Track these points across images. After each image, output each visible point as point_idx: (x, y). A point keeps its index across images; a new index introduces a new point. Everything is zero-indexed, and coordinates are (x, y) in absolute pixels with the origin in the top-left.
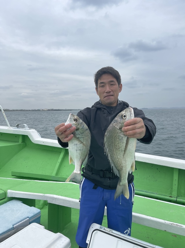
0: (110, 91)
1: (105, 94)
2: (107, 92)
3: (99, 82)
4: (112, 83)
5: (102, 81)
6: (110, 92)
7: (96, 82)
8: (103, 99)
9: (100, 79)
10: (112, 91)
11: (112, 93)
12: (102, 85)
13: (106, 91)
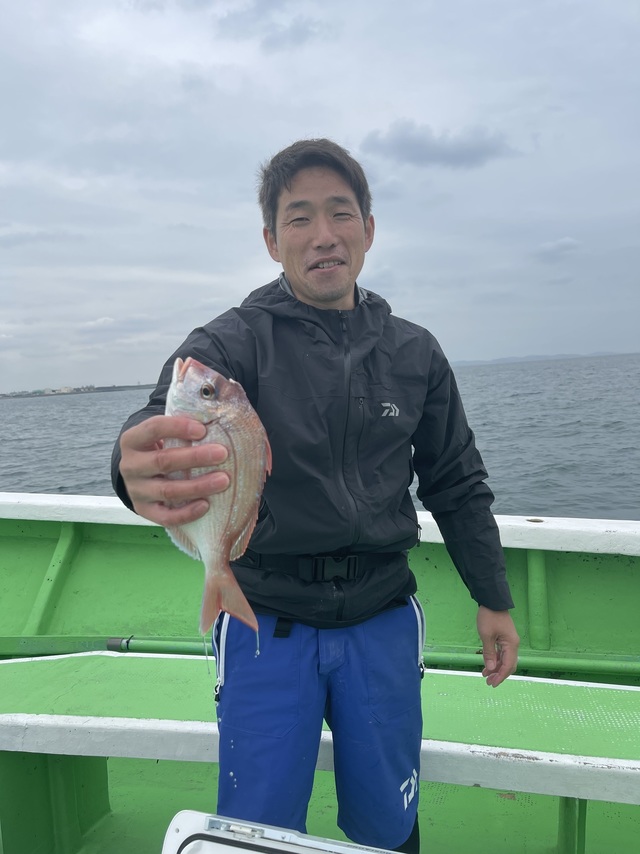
0: (335, 240)
1: (313, 257)
2: (319, 247)
3: (285, 200)
4: (342, 209)
5: (298, 197)
6: (333, 246)
7: (270, 201)
8: (301, 277)
9: (290, 191)
10: (344, 242)
11: (339, 252)
12: (299, 214)
13: (316, 243)
